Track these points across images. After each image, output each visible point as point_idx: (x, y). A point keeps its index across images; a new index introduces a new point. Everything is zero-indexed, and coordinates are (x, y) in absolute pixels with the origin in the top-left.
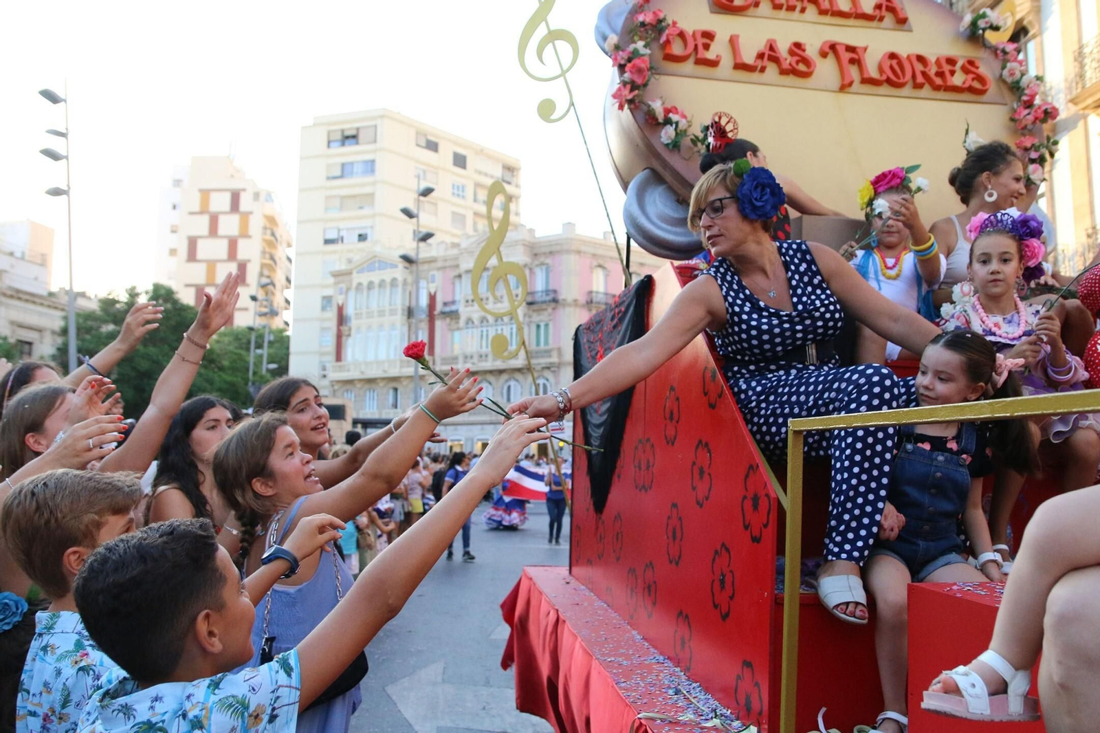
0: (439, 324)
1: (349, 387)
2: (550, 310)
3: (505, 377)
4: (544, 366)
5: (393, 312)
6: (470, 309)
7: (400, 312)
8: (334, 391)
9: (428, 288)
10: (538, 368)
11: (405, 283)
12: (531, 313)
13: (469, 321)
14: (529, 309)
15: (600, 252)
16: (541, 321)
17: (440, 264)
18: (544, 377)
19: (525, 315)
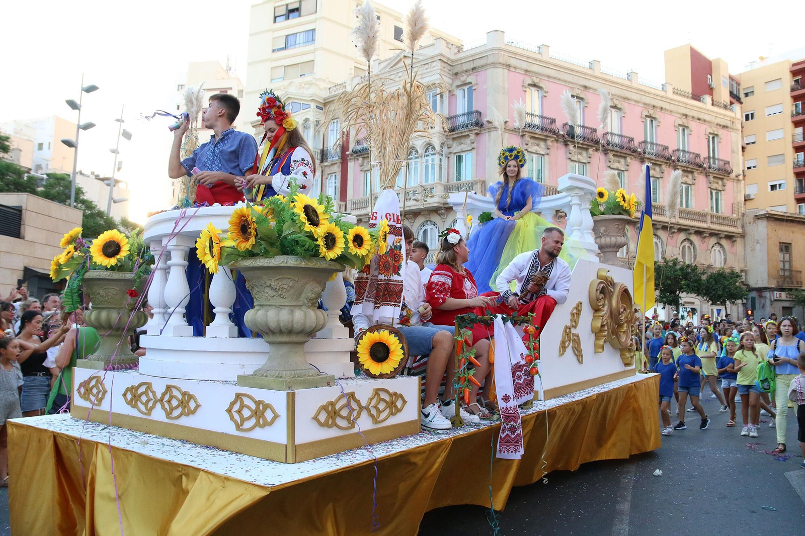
0: (351, 165)
2: (472, 137)
3: (420, 220)
9: (341, 128)
11: (318, 123)
12: (450, 142)
14: (447, 138)
15: (535, 68)
16: (462, 151)
19: (442, 145)
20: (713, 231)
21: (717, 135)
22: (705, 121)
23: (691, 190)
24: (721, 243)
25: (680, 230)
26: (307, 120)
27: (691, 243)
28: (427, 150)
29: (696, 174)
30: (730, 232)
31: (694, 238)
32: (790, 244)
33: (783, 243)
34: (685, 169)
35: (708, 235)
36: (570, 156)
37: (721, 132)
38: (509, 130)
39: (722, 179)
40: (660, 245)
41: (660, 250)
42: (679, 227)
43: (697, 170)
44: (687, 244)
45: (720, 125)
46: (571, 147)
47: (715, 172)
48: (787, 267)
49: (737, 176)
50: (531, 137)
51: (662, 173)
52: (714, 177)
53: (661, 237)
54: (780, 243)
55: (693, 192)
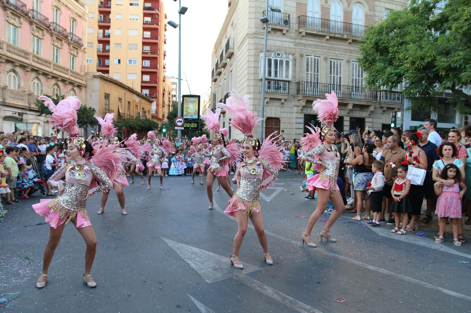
20: (71, 81)
21: (75, 20)
22: (69, 8)
23: (60, 52)
24: (74, 89)
25: (53, 77)
27: (58, 86)
29: (63, 42)
30: (80, 83)
31: (60, 84)
32: (109, 95)
33: (107, 94)
34: (58, 37)
35: (68, 83)
37: (78, 19)
39: (77, 49)
40: (40, 85)
41: (40, 89)
42: (53, 75)
43: (64, 39)
44: (56, 87)
45: (77, 14)
47: (74, 43)
48: (107, 108)
49: (84, 49)
51: (44, 36)
52: (73, 47)
53: (41, 80)
54: (105, 93)
55: (61, 53)
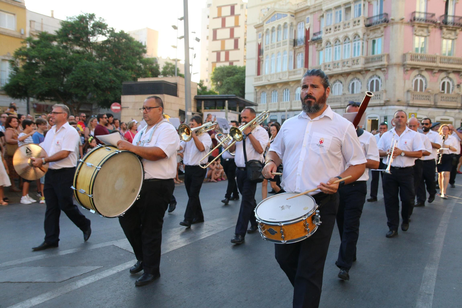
0: (311, 47)
1: (263, 89)
2: (382, 28)
3: (350, 77)
4: (377, 67)
5: (285, 43)
6: (328, 34)
7: (288, 43)
8: (256, 92)
9: (305, 27)
10: (373, 69)
11: (292, 25)
12: (369, 32)
13: (328, 42)
14: (367, 30)
16: (376, 37)
17: (311, 10)
18: (376, 76)
19: (364, 34)
26: (285, 23)
28: (355, 38)
36: (443, 35)
38: (405, 23)
46: (445, 30)
50: (419, 26)
